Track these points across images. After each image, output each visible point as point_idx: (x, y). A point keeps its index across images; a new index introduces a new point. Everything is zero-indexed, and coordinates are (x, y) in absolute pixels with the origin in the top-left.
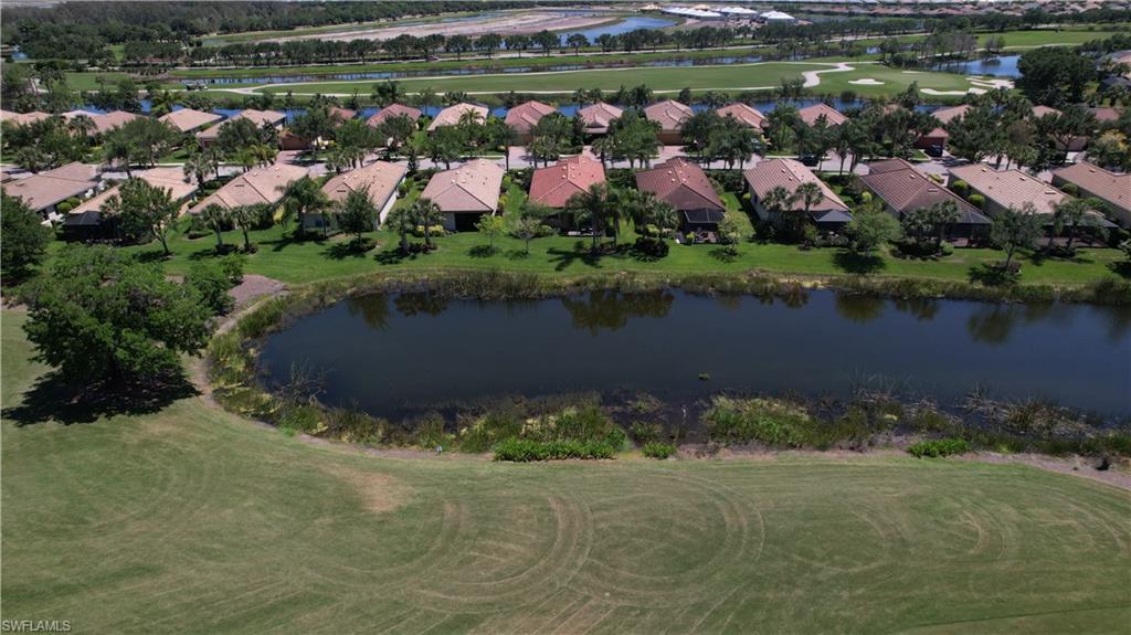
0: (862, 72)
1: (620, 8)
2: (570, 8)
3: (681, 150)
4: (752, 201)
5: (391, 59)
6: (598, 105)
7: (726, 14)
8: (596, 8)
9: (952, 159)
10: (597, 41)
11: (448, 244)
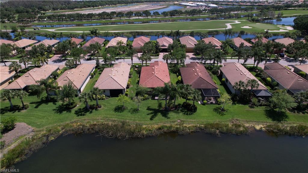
0: (243, 24)
1: (168, 3)
2: (153, 3)
3: (193, 55)
4: (225, 82)
5: (100, 19)
6: (164, 38)
7: (198, 5)
8: (161, 3)
9: (288, 59)
10: (162, 13)
11: (106, 104)
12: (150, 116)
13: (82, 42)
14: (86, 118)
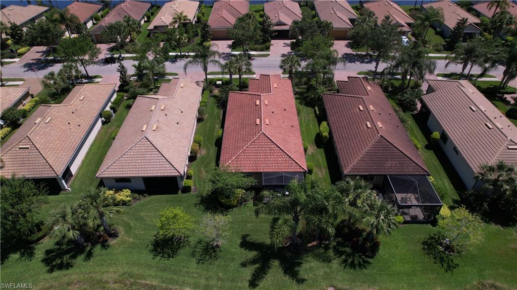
3: (347, 46)
11: (132, 223)
12: (248, 272)
13: (99, 11)
14: (73, 277)
